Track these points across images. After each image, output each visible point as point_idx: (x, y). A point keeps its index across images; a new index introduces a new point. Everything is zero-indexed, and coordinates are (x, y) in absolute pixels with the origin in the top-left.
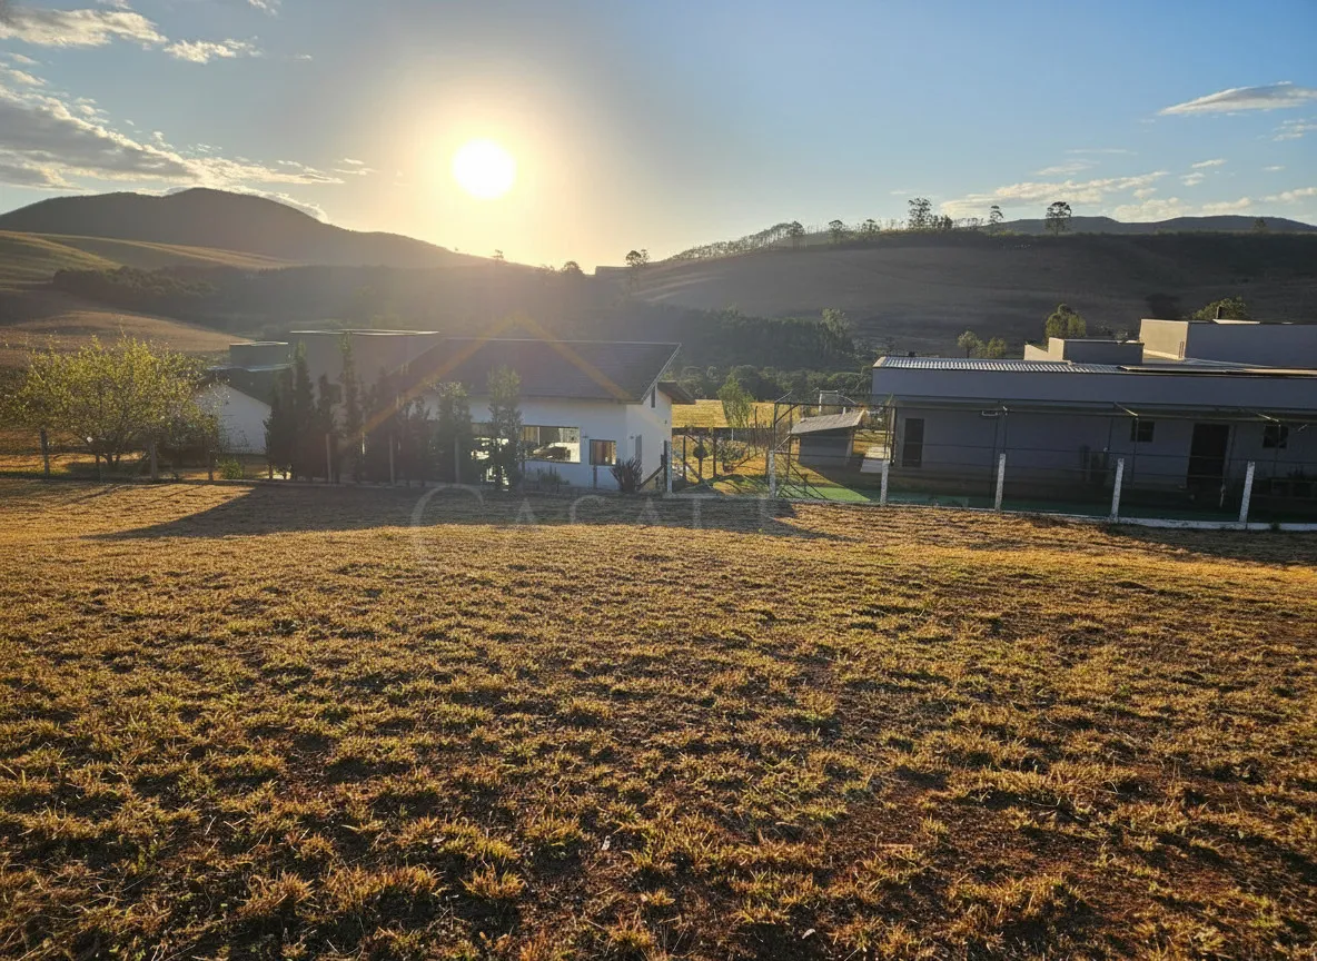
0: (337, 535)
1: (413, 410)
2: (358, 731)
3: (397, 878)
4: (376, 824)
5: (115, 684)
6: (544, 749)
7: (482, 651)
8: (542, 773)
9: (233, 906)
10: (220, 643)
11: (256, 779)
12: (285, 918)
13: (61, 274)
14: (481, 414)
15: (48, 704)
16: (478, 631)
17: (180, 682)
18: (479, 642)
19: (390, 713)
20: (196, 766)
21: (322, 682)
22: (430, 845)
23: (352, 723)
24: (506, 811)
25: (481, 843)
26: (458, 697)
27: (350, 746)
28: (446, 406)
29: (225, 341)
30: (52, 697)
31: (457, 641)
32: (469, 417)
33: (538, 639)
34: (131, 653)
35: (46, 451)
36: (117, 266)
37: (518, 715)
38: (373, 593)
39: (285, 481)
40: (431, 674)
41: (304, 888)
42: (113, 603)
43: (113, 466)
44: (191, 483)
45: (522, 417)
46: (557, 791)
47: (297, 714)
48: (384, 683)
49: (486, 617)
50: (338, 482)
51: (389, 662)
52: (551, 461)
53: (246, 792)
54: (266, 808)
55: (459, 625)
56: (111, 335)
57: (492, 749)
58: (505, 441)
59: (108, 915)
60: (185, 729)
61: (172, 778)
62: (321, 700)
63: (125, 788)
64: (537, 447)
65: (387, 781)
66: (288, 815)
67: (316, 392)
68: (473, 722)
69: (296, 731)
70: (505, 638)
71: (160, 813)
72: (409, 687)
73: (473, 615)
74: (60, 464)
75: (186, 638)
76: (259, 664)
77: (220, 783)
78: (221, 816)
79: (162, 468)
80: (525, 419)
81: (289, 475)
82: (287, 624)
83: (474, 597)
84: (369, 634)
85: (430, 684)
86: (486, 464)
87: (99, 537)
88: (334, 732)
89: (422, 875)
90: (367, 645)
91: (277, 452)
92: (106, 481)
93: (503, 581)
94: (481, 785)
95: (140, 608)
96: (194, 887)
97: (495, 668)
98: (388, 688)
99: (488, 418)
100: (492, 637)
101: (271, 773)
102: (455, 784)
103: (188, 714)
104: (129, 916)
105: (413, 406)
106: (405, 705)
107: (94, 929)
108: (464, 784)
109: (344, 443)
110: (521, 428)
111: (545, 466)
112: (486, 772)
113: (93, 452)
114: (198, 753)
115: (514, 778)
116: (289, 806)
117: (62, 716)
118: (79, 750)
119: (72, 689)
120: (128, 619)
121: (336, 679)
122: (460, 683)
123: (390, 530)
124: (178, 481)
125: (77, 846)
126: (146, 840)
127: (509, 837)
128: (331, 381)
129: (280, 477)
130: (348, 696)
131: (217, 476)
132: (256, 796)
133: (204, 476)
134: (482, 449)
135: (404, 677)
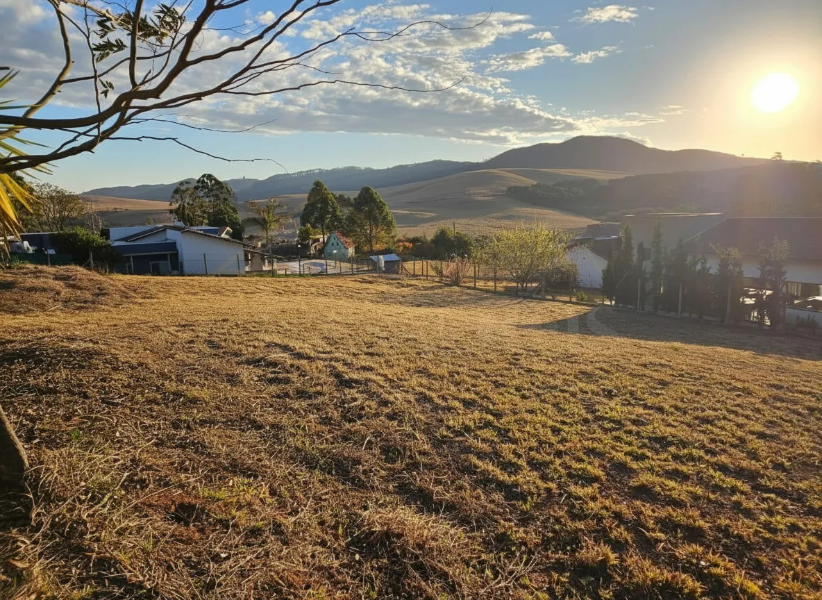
0: (642, 342)
1: (699, 267)
2: (651, 470)
3: (673, 577)
4: (662, 536)
5: (521, 404)
6: (793, 528)
7: (742, 440)
8: (792, 546)
9: (573, 551)
10: (573, 395)
11: (590, 480)
12: (600, 571)
13: (510, 189)
14: (751, 271)
15: (491, 407)
16: (740, 426)
17: (551, 411)
18: (739, 433)
19: (672, 465)
20: (558, 461)
21: (630, 432)
22: (698, 564)
23: (647, 463)
24: (758, 563)
25: (737, 579)
26: (723, 468)
27: (645, 478)
28: (724, 265)
29: (585, 222)
30: (494, 404)
31: (722, 428)
32: (741, 273)
33: (791, 443)
34: (529, 389)
35: (496, 279)
36: (535, 183)
37: (773, 496)
38: (664, 384)
39: (611, 306)
40: (703, 447)
41: (613, 558)
42: (523, 362)
43: (525, 290)
44: (559, 301)
45: (786, 275)
46: (805, 564)
47: (613, 448)
48: (670, 444)
49: (747, 417)
50: (643, 310)
51: (673, 431)
52: (809, 310)
53: (583, 486)
54: (594, 499)
55: (725, 418)
56: (528, 219)
57: (748, 513)
58: (769, 292)
59: (510, 528)
60: (554, 439)
61: (546, 464)
62: (630, 444)
63: (522, 462)
64: (797, 298)
65: (670, 509)
66: (607, 508)
67: (635, 252)
68: (734, 490)
69: (612, 458)
70: (761, 435)
71: (539, 482)
72: (686, 451)
73: (736, 413)
74: (501, 286)
75: (555, 387)
76: (593, 412)
77: (570, 475)
78: (570, 495)
79: (547, 292)
80: (789, 277)
81: (613, 302)
82: (610, 392)
83: (739, 401)
84: (660, 410)
85: (702, 453)
86: (752, 307)
87: (517, 326)
88: (634, 465)
89: (691, 583)
90: (660, 416)
91: (608, 288)
92: (519, 297)
93: (763, 394)
94: (740, 537)
95: (535, 368)
96: (554, 531)
97: (753, 455)
98: (672, 449)
99: (756, 274)
100: (752, 433)
101: (597, 479)
102: (719, 528)
103: (556, 431)
104: (521, 534)
105: (700, 264)
106: (683, 463)
107: (504, 534)
108: (726, 531)
109: (649, 286)
110: (786, 283)
111: (804, 315)
112: (743, 527)
113: (515, 282)
114: (559, 454)
115: (767, 541)
116: (607, 503)
117: (498, 415)
118: (504, 434)
119: (502, 401)
120: (529, 371)
121: (638, 433)
122: (724, 458)
123: (677, 344)
124: (553, 300)
125: (501, 485)
126: (532, 494)
127: (760, 583)
128: (646, 246)
129: (609, 303)
130: (644, 446)
131: (574, 300)
132: (589, 490)
133: (567, 299)
134: (751, 296)
135: (684, 444)
